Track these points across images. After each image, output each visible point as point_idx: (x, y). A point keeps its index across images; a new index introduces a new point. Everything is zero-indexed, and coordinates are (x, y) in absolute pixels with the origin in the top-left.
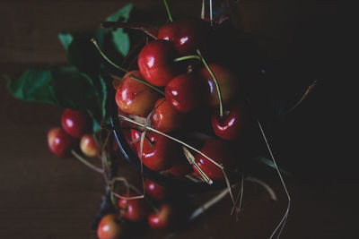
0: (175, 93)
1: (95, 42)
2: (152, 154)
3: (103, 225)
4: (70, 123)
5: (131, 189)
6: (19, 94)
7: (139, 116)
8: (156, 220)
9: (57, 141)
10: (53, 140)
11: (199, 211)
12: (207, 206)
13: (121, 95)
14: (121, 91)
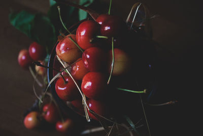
0: (88, 56)
1: (59, 9)
2: (63, 89)
3: (29, 117)
4: (34, 50)
5: (53, 102)
6: (13, 23)
7: (67, 62)
8: (60, 126)
9: (24, 58)
10: (22, 56)
11: (87, 132)
12: (93, 130)
13: (59, 47)
14: (61, 44)
